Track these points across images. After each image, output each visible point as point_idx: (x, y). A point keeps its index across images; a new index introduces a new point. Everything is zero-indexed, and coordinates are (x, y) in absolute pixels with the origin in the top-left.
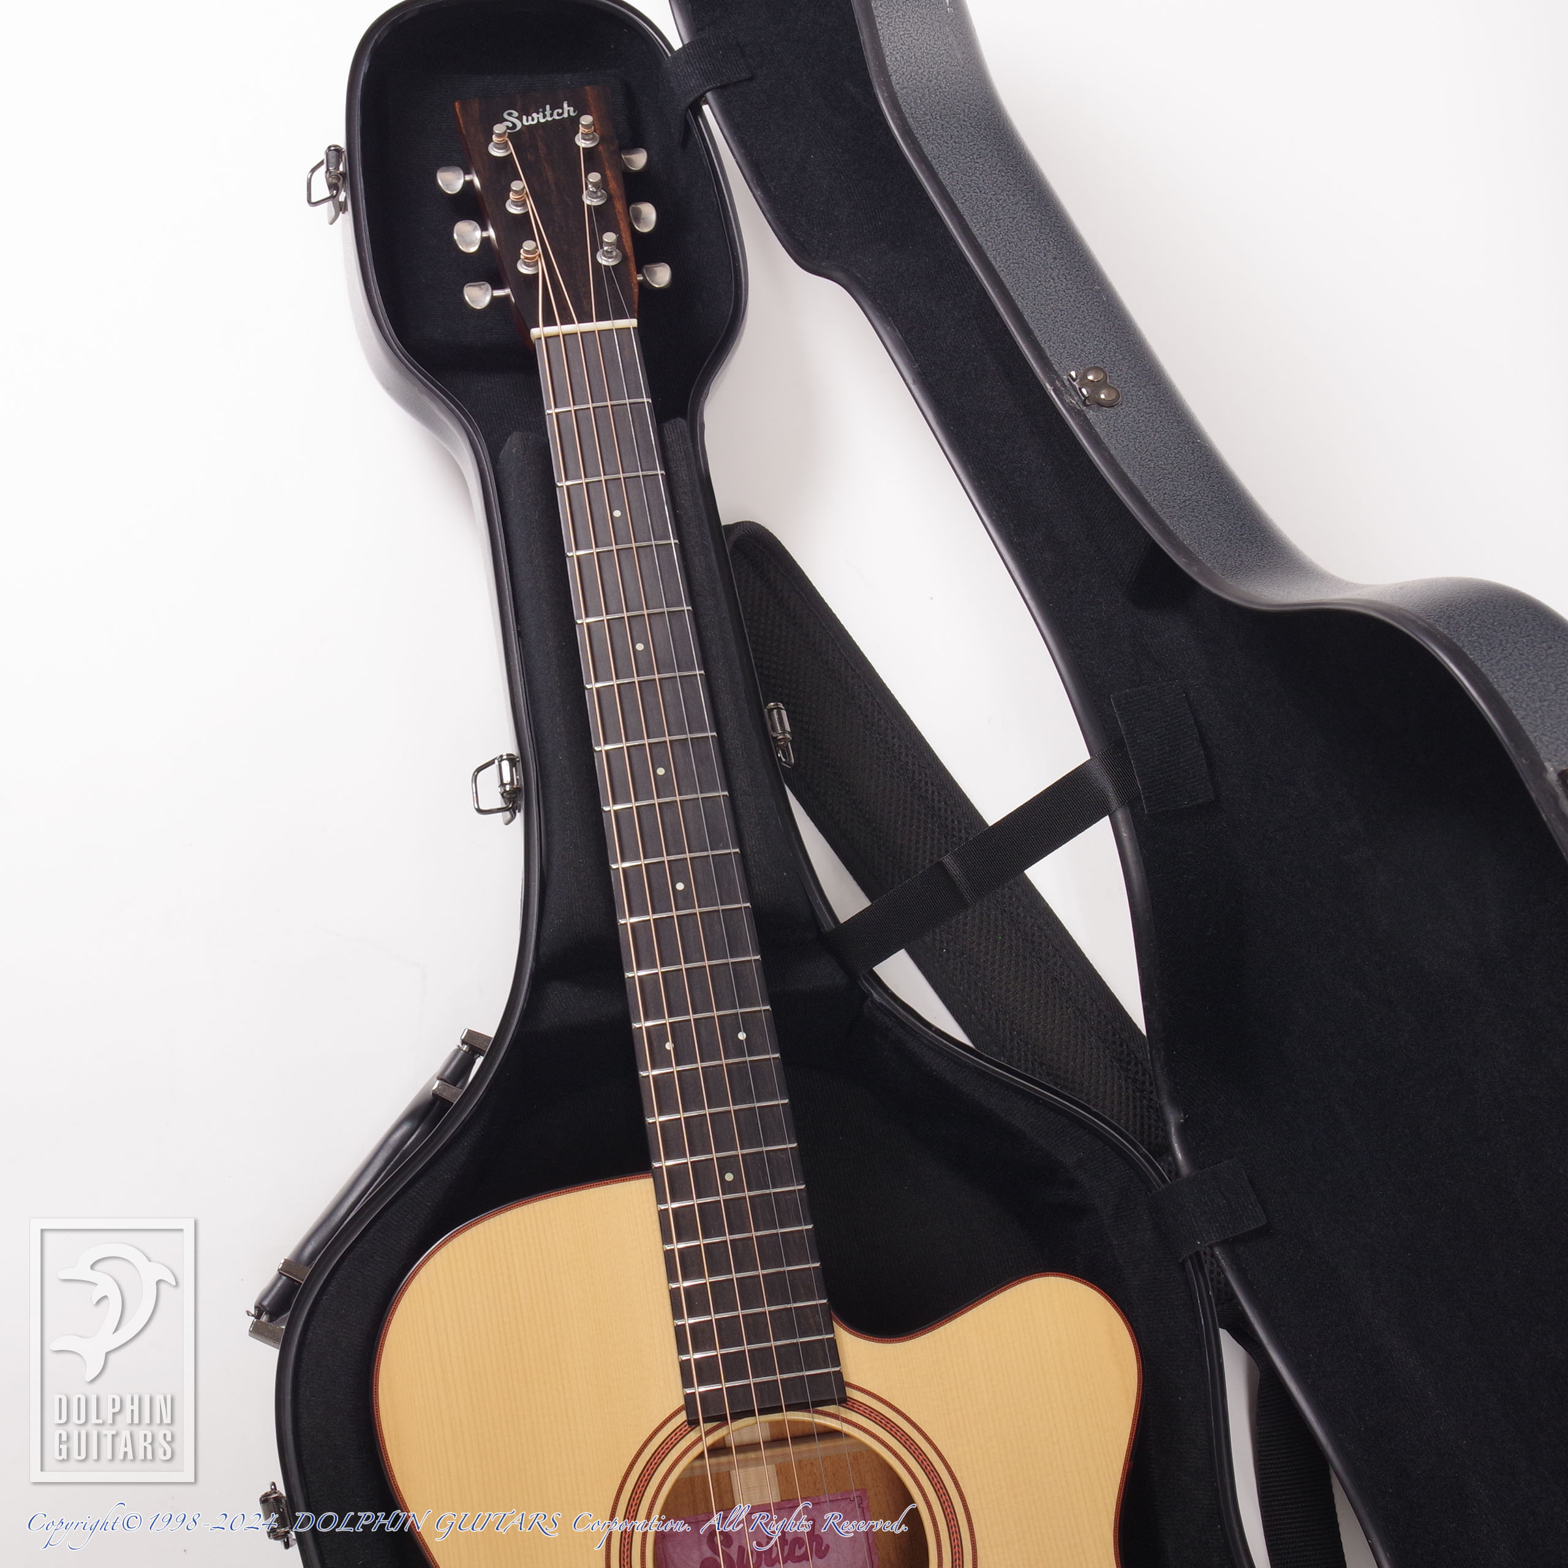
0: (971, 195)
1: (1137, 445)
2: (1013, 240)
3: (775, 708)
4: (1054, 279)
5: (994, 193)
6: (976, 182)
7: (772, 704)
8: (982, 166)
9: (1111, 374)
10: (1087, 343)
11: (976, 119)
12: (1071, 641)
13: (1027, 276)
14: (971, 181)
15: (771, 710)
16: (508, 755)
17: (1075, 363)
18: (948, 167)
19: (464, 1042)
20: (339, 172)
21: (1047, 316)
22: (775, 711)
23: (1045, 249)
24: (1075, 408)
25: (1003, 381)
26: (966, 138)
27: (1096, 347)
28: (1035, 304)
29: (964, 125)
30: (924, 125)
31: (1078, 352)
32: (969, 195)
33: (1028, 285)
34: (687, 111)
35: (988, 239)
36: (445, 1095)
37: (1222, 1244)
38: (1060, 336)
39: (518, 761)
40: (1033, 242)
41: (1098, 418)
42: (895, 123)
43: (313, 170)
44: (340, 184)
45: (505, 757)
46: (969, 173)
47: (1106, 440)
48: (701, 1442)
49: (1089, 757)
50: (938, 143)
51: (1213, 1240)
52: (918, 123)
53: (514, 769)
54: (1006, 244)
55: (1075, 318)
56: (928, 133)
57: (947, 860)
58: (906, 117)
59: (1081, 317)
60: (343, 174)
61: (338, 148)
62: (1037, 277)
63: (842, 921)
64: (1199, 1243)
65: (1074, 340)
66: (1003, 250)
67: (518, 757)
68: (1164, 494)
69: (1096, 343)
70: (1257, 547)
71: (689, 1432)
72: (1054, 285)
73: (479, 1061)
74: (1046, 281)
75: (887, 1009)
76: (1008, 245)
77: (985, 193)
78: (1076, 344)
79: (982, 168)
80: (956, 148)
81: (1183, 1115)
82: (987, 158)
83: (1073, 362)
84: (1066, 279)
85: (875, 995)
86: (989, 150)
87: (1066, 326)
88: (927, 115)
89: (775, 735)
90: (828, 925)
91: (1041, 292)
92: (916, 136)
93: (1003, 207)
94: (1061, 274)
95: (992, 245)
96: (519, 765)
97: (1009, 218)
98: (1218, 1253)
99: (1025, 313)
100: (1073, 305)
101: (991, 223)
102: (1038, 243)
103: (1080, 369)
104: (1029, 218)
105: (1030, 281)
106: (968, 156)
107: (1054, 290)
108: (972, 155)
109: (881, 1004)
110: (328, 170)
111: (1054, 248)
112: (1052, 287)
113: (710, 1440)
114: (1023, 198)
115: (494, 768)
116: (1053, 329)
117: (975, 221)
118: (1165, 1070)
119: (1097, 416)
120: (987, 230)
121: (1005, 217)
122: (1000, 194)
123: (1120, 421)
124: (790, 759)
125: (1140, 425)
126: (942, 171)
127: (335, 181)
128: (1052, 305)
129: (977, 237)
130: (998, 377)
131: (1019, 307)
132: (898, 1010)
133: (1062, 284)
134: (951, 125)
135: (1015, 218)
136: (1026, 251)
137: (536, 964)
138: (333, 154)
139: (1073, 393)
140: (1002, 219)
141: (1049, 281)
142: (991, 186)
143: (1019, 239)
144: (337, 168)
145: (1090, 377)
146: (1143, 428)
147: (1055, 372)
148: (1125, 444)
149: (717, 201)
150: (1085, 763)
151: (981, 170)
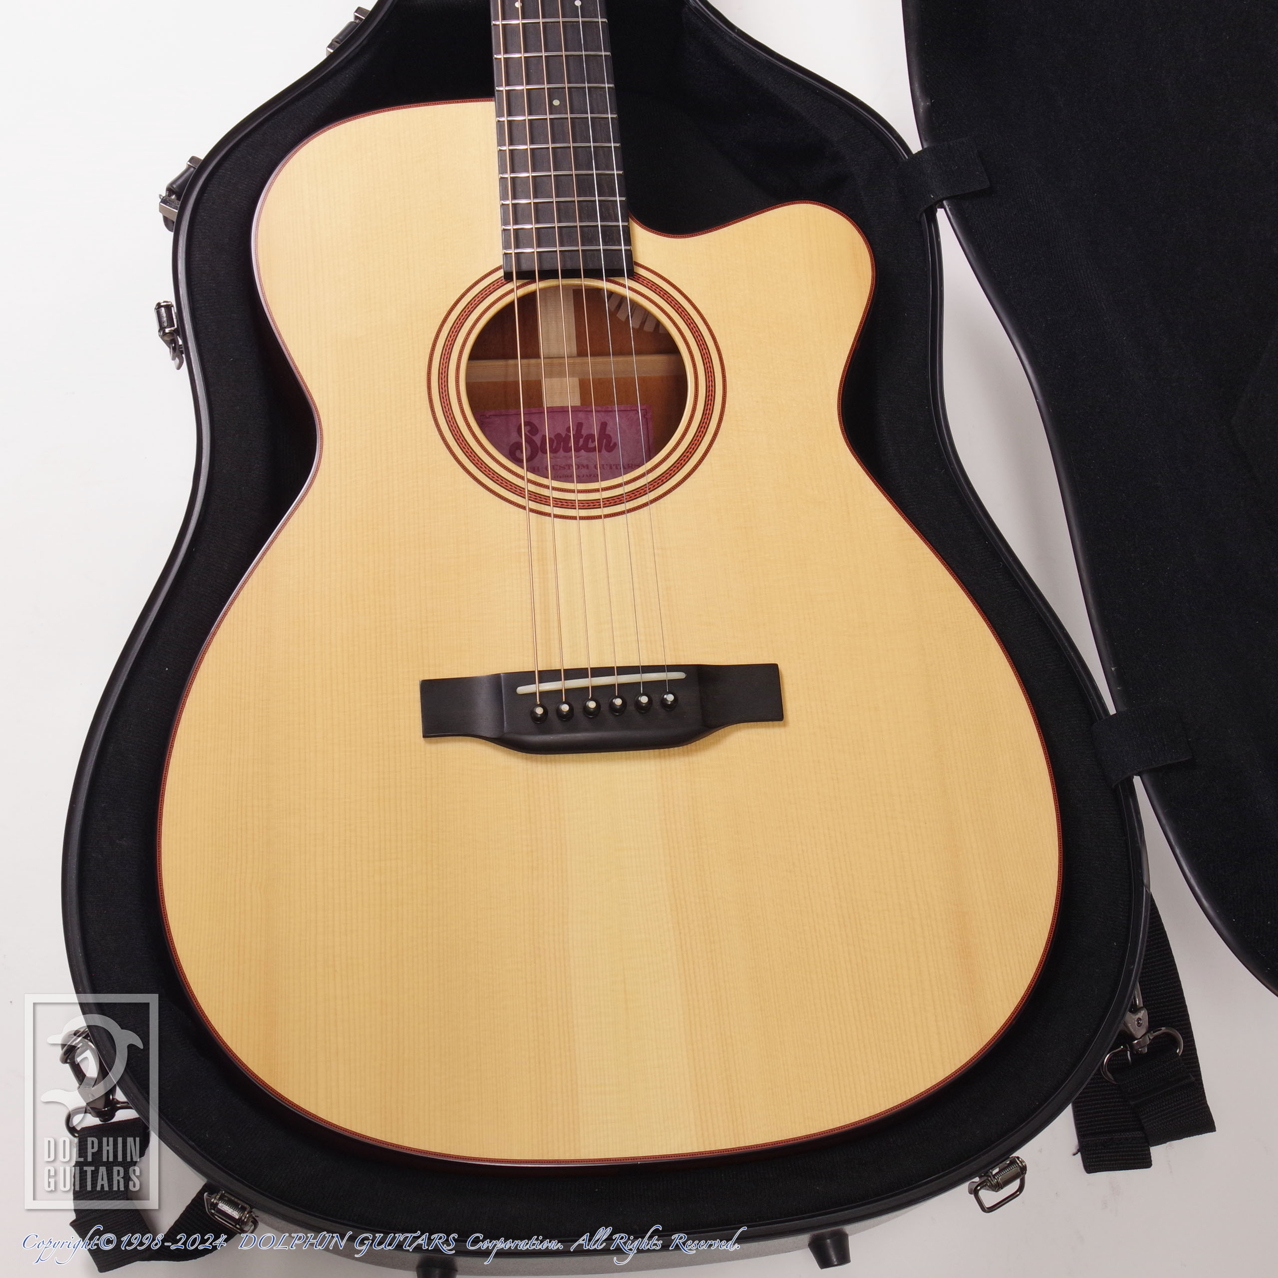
37: (951, 198)
48: (513, 293)
64: (932, 197)
71: (505, 284)
81: (929, 100)
85: (691, 3)
109: (695, 9)
113: (521, 292)
118: (918, 59)
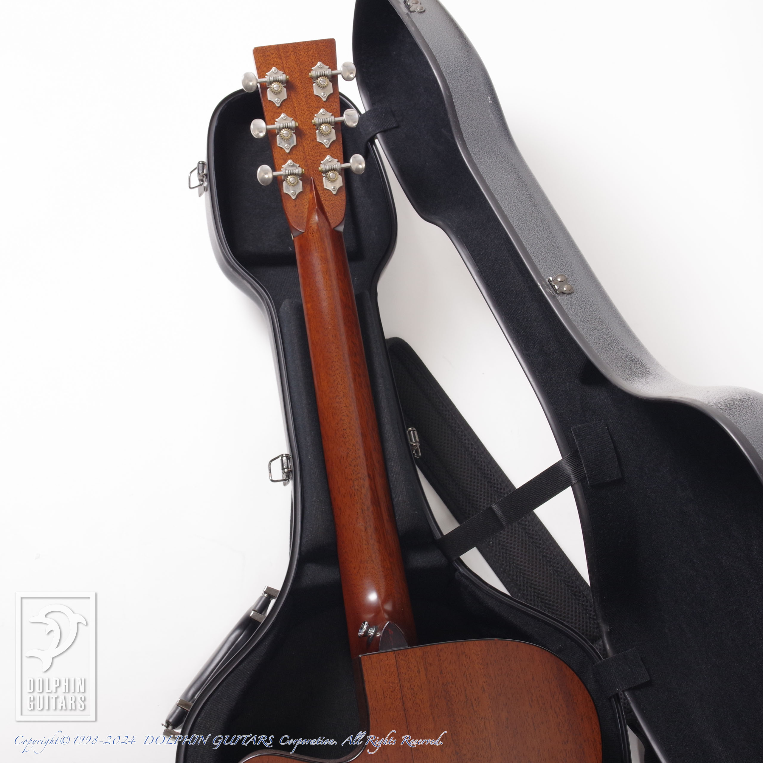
0: (501, 191)
1: (582, 313)
2: (522, 213)
3: (412, 431)
4: (541, 231)
5: (512, 189)
6: (504, 184)
7: (410, 428)
8: (506, 176)
9: (568, 278)
10: (557, 263)
11: (503, 153)
12: (552, 401)
13: (528, 230)
14: (501, 184)
15: (410, 432)
16: (286, 454)
17: (552, 272)
18: (491, 177)
19: (265, 592)
20: (204, 174)
21: (538, 250)
22: (412, 432)
23: (537, 217)
24: (552, 295)
25: (518, 275)
26: (499, 163)
27: (561, 264)
28: (532, 244)
29: (498, 156)
30: (479, 157)
31: (553, 267)
32: (501, 190)
33: (529, 234)
34: (367, 143)
35: (510, 212)
36: (257, 618)
37: (629, 690)
38: (544, 259)
39: (291, 457)
40: (531, 213)
41: (563, 299)
42: (465, 156)
43: (191, 172)
44: (204, 179)
45: (284, 456)
46: (500, 180)
47: (566, 311)
49: (561, 458)
50: (485, 165)
51: (624, 688)
52: (476, 156)
53: (289, 461)
54: (518, 214)
55: (551, 250)
56: (481, 161)
57: (495, 507)
58: (470, 153)
59: (554, 250)
60: (206, 175)
61: (203, 162)
62: (533, 230)
63: (445, 534)
64: (617, 689)
65: (551, 261)
66: (517, 218)
67: (291, 456)
68: (595, 337)
69: (561, 262)
70: (639, 364)
72: (541, 234)
73: (273, 602)
74: (537, 232)
75: (467, 576)
76: (519, 215)
77: (508, 190)
78: (552, 263)
79: (507, 177)
80: (494, 168)
81: (609, 627)
82: (509, 172)
83: (550, 272)
84: (547, 231)
85: (461, 570)
86: (510, 168)
87: (547, 254)
88: (480, 151)
89: (412, 443)
90: (438, 536)
91: (535, 237)
92: (475, 162)
93: (517, 196)
94: (544, 229)
95: (512, 215)
96: (291, 459)
97: (520, 202)
98: (626, 694)
99: (527, 248)
100: (551, 244)
101: (511, 204)
102: (533, 214)
103: (554, 276)
104: (529, 202)
105: (530, 232)
106: (500, 171)
107: (541, 237)
108: (502, 171)
109: (464, 574)
110: (198, 173)
111: (541, 216)
112: (540, 235)
114: (526, 192)
115: (279, 460)
116: (541, 256)
117: (503, 203)
118: (600, 606)
119: (562, 298)
120: (509, 208)
121: (518, 201)
122: (515, 190)
123: (573, 301)
124: (419, 454)
125: (583, 303)
126: (487, 179)
127: (202, 178)
128: (540, 244)
129: (504, 211)
130: (516, 272)
131: (525, 245)
132: (472, 577)
133: (545, 234)
134: (492, 156)
135: (523, 201)
136: (528, 217)
137: (300, 556)
138: (201, 165)
139: (551, 287)
140: (516, 202)
141: (539, 232)
142: (511, 186)
143: (525, 212)
144: (203, 172)
145: (559, 280)
146: (584, 304)
147: (542, 277)
148: (576, 312)
149: (382, 185)
150: (560, 461)
151: (506, 178)
